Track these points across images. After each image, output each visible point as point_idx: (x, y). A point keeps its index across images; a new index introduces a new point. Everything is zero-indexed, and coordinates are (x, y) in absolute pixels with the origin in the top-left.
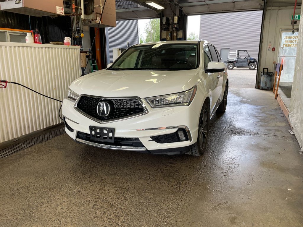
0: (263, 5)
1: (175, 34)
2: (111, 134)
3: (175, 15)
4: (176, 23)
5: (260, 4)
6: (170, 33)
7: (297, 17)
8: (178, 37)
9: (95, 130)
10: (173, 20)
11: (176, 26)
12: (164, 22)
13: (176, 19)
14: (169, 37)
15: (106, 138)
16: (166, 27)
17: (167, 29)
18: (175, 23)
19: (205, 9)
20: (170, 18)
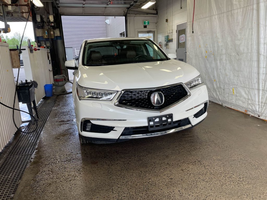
0: (126, 12)
1: (52, 33)
2: (169, 120)
3: (49, 13)
4: (53, 21)
5: (124, 11)
6: (46, 31)
7: (147, 22)
8: (56, 35)
9: (153, 121)
10: (48, 18)
11: (53, 24)
12: (39, 20)
13: (51, 18)
14: (45, 35)
15: (166, 125)
16: (42, 25)
17: (42, 27)
18: (51, 21)
19: (80, 10)
20: (44, 16)
